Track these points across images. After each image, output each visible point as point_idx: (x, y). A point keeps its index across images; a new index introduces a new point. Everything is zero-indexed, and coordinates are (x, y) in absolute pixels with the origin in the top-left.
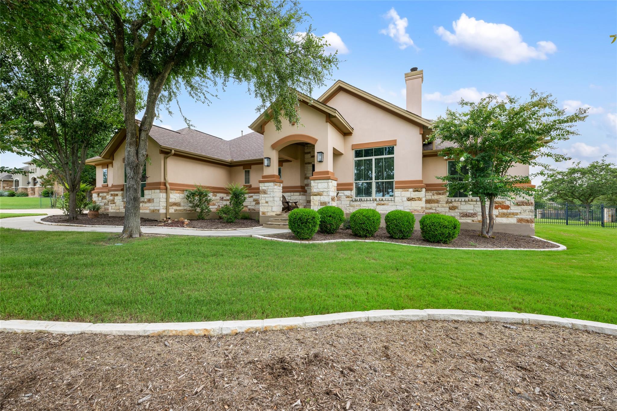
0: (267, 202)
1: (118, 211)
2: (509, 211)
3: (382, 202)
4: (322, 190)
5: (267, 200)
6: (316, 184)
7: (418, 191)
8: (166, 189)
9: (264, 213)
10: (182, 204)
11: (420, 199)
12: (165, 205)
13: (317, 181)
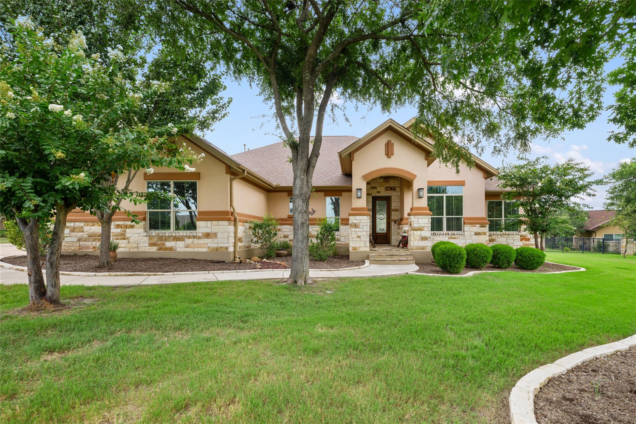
0: (359, 237)
1: (135, 250)
2: (529, 242)
3: (454, 236)
4: (423, 225)
5: (359, 234)
6: (417, 220)
7: (483, 227)
8: (235, 220)
9: (354, 249)
10: (244, 239)
11: (485, 234)
12: (233, 241)
13: (417, 217)
